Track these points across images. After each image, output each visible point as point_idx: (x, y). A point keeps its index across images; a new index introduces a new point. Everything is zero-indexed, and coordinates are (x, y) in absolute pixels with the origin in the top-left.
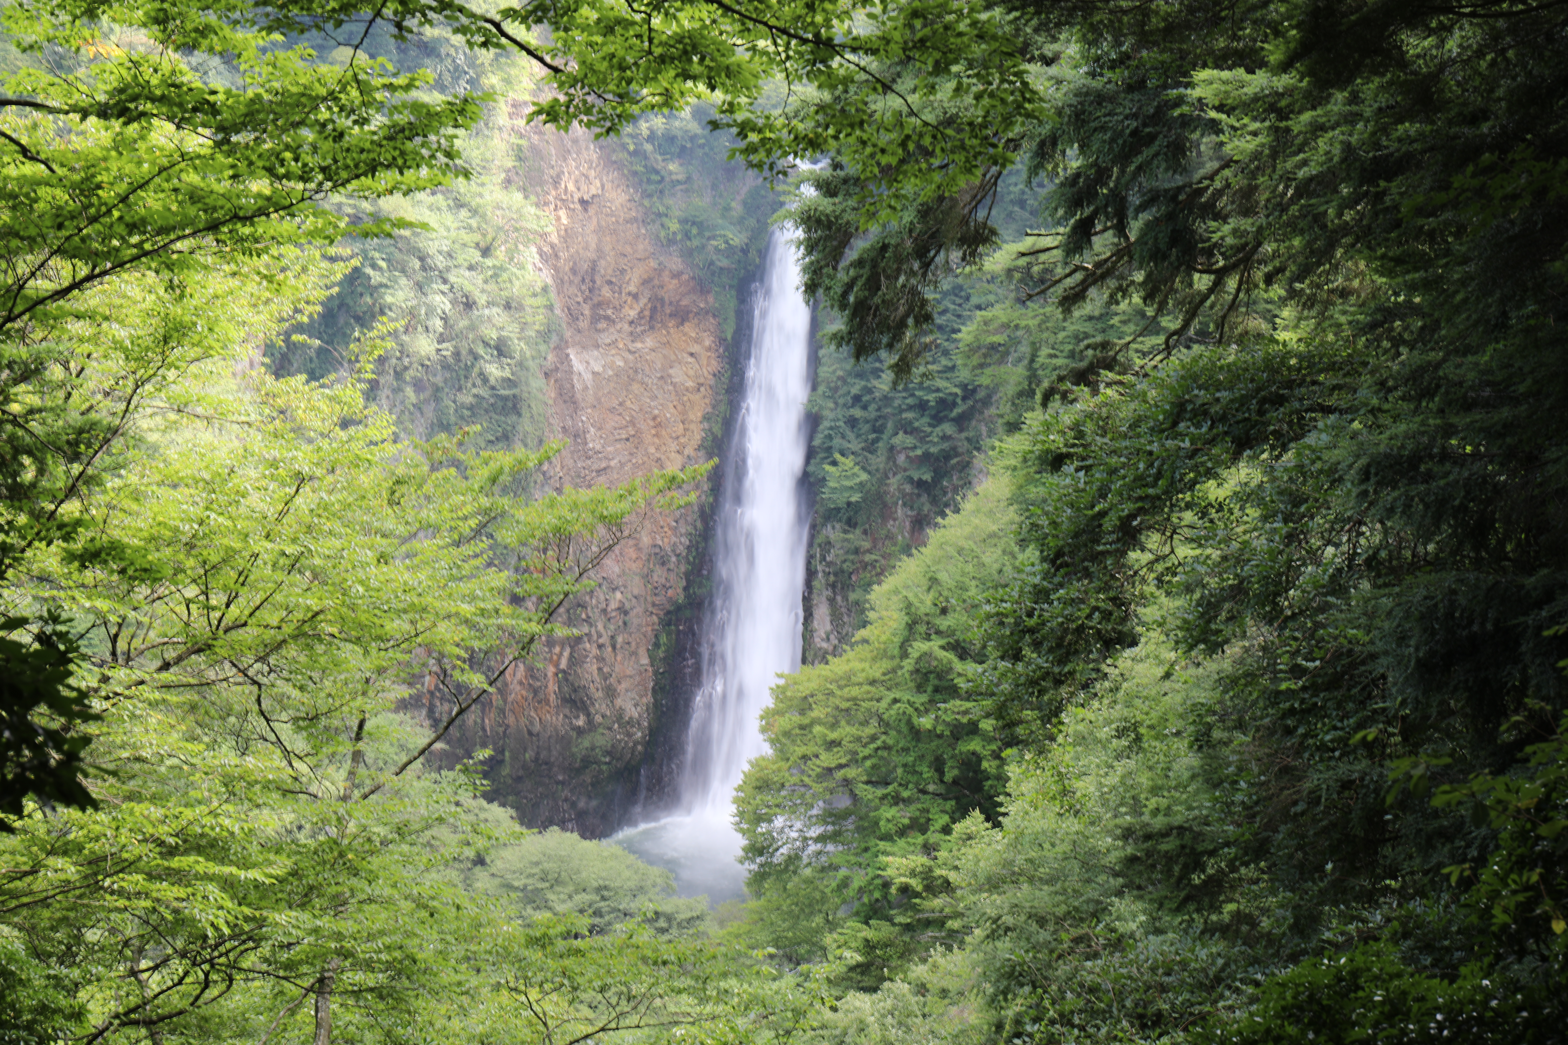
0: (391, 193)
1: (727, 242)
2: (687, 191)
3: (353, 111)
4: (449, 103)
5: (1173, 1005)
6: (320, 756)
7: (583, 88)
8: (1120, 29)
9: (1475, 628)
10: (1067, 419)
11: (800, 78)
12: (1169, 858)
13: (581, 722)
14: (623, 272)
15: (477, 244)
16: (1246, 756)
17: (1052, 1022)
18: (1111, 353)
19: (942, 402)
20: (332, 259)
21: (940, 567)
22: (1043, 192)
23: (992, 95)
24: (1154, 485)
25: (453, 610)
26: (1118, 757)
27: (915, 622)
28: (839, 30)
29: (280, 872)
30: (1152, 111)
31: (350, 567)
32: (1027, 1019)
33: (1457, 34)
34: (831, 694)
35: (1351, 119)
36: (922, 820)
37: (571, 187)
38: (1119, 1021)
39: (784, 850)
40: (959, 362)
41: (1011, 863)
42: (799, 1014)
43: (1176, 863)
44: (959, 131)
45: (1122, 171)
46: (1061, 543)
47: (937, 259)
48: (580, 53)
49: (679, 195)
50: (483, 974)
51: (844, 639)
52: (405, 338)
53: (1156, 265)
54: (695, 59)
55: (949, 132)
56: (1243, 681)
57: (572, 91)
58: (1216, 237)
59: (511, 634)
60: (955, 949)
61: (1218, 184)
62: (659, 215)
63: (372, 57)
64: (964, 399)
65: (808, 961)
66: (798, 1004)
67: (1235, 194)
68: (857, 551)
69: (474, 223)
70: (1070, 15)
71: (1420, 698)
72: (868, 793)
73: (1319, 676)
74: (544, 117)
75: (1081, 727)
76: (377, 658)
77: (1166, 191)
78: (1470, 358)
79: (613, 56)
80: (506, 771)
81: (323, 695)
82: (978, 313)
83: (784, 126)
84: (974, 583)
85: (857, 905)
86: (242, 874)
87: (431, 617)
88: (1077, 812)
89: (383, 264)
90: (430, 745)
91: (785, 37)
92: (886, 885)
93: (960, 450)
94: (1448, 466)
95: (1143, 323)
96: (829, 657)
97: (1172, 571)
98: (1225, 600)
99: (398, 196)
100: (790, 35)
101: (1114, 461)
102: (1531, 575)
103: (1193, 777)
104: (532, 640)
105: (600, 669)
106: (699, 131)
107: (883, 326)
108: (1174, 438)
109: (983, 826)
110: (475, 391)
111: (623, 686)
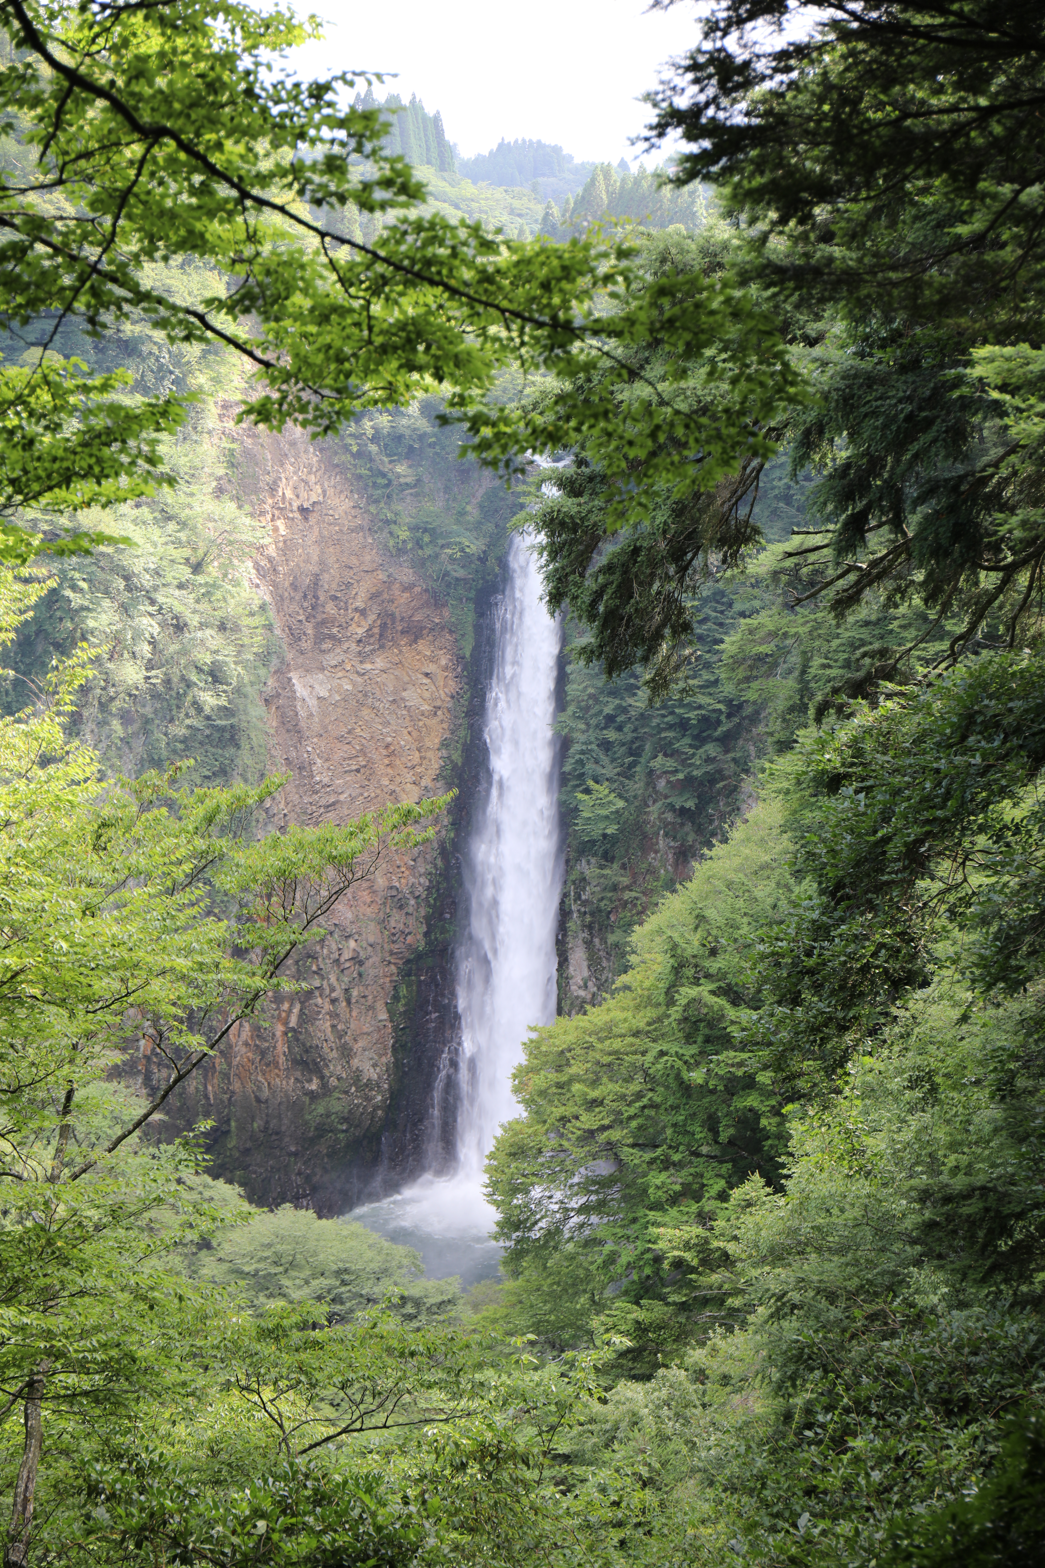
0: (89, 505)
1: (462, 550)
2: (417, 495)
3: (44, 416)
4: (150, 405)
5: (981, 1387)
6: (24, 1132)
7: (297, 383)
8: (890, 303)
10: (844, 735)
11: (537, 366)
12: (972, 1223)
13: (314, 1086)
14: (349, 585)
15: (187, 560)
17: (847, 1411)
18: (892, 661)
19: (705, 720)
20: (27, 581)
21: (708, 902)
22: (810, 486)
23: (749, 379)
24: (943, 807)
25: (168, 965)
26: (911, 1111)
27: (681, 966)
28: (578, 311)
30: (928, 393)
31: (52, 921)
32: (818, 1407)
34: (590, 1047)
36: (696, 1186)
37: (289, 494)
38: (922, 1408)
39: (543, 1224)
40: (723, 676)
41: (797, 1231)
42: (563, 1407)
43: (980, 1227)
44: (714, 418)
45: (897, 461)
46: (841, 873)
47: (695, 562)
48: (293, 345)
49: (409, 499)
50: (210, 1372)
51: (603, 986)
52: (111, 666)
53: (937, 563)
54: (421, 348)
55: (704, 420)
57: (284, 387)
58: (1003, 530)
59: (233, 990)
60: (737, 1332)
61: (1004, 472)
62: (387, 522)
63: (67, 357)
64: (729, 716)
65: (574, 1347)
66: (562, 1397)
67: (1022, 482)
68: (615, 888)
69: (183, 536)
70: (834, 289)
72: (634, 1157)
74: (253, 417)
75: (869, 1078)
76: (83, 1022)
77: (946, 481)
79: (329, 347)
80: (232, 1143)
81: (25, 1064)
82: (744, 621)
83: (520, 419)
84: (746, 920)
85: (625, 1282)
87: (143, 974)
88: (869, 1173)
89: (84, 585)
90: (146, 1116)
91: (519, 321)
92: (658, 1259)
93: (726, 773)
95: (925, 627)
96: (588, 1007)
97: (965, 900)
98: (1025, 933)
99: (96, 509)
100: (524, 319)
101: (897, 780)
103: (996, 1130)
104: (256, 996)
105: (333, 1026)
106: (429, 430)
107: (638, 638)
108: (963, 754)
109: (763, 1192)
110: (188, 722)
111: (360, 1044)
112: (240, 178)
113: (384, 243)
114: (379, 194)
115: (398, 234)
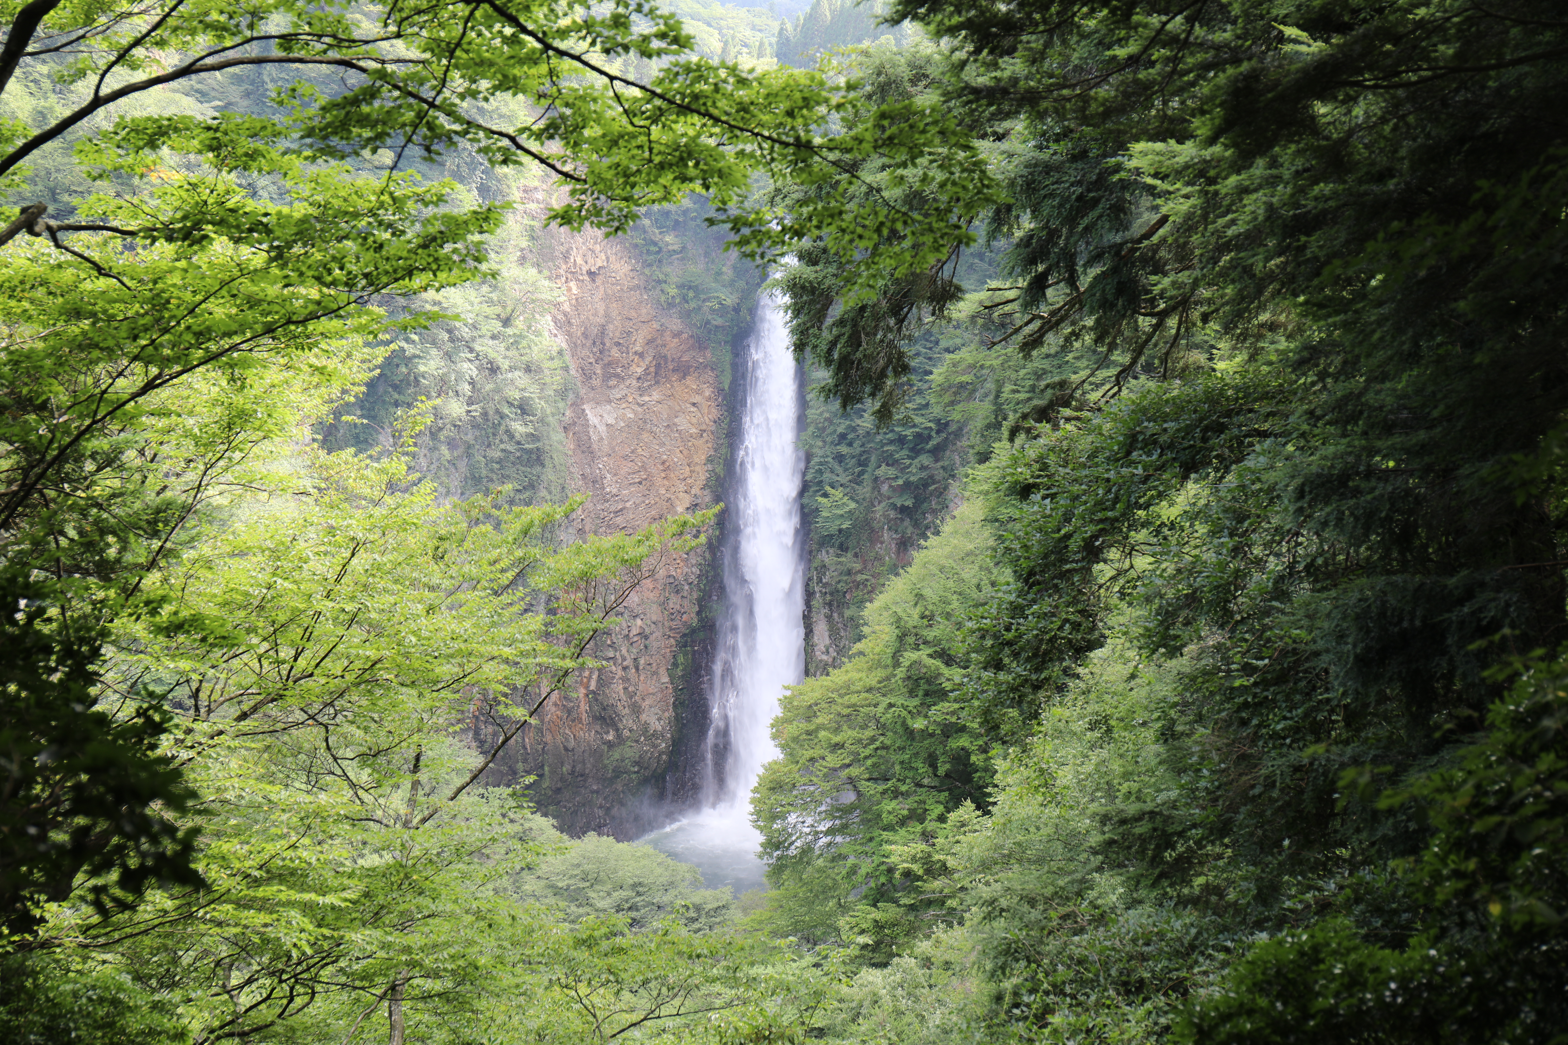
0: (426, 290)
1: (720, 303)
2: (683, 259)
3: (390, 225)
4: (475, 212)
5: (1153, 971)
6: (383, 788)
8: (1063, 111)
9: (1405, 624)
10: (1032, 453)
11: (784, 176)
12: (1143, 840)
13: (611, 737)
14: (629, 333)
15: (498, 315)
16: (1208, 747)
17: (1047, 993)
18: (1068, 391)
19: (918, 436)
20: (374, 345)
21: (924, 584)
24: (1113, 509)
25: (496, 653)
26: (1092, 748)
27: (904, 635)
28: (816, 133)
29: (353, 896)
30: (1094, 178)
31: (402, 619)
32: (1024, 991)
33: (1362, 103)
34: (832, 702)
35: (1272, 182)
36: (920, 811)
37: (579, 261)
38: (1105, 990)
39: (798, 844)
40: (933, 401)
41: (1002, 847)
42: (819, 995)
43: (1150, 844)
45: (1071, 232)
46: (1032, 564)
47: (910, 316)
49: (676, 263)
50: (537, 975)
51: (842, 651)
53: (1104, 312)
54: (691, 164)
56: (1200, 680)
57: (583, 197)
58: (1157, 290)
59: (547, 670)
60: (956, 926)
62: (659, 282)
64: (938, 432)
65: (824, 942)
66: (817, 984)
68: (849, 573)
69: (494, 296)
71: (1360, 690)
72: (866, 786)
73: (1268, 672)
74: (559, 221)
76: (430, 699)
77: (1110, 247)
78: (1388, 385)
79: (618, 165)
80: (546, 784)
81: (383, 733)
82: (948, 356)
84: (955, 597)
85: (864, 889)
86: (320, 900)
87: (477, 660)
88: (1059, 803)
89: (416, 338)
91: (769, 142)
92: (891, 870)
93: (937, 478)
94: (1373, 483)
95: (1096, 359)
96: (830, 669)
97: (1132, 583)
98: (1181, 608)
99: (431, 292)
100: (773, 141)
101: (1075, 488)
102: (1452, 576)
103: (1160, 763)
104: (566, 673)
105: (625, 689)
106: (691, 205)
107: (866, 378)
108: (1128, 466)
109: (974, 814)
110: (502, 446)
111: (647, 702)
112: (544, 33)
113: (661, 82)
114: (656, 44)
115: (672, 75)
